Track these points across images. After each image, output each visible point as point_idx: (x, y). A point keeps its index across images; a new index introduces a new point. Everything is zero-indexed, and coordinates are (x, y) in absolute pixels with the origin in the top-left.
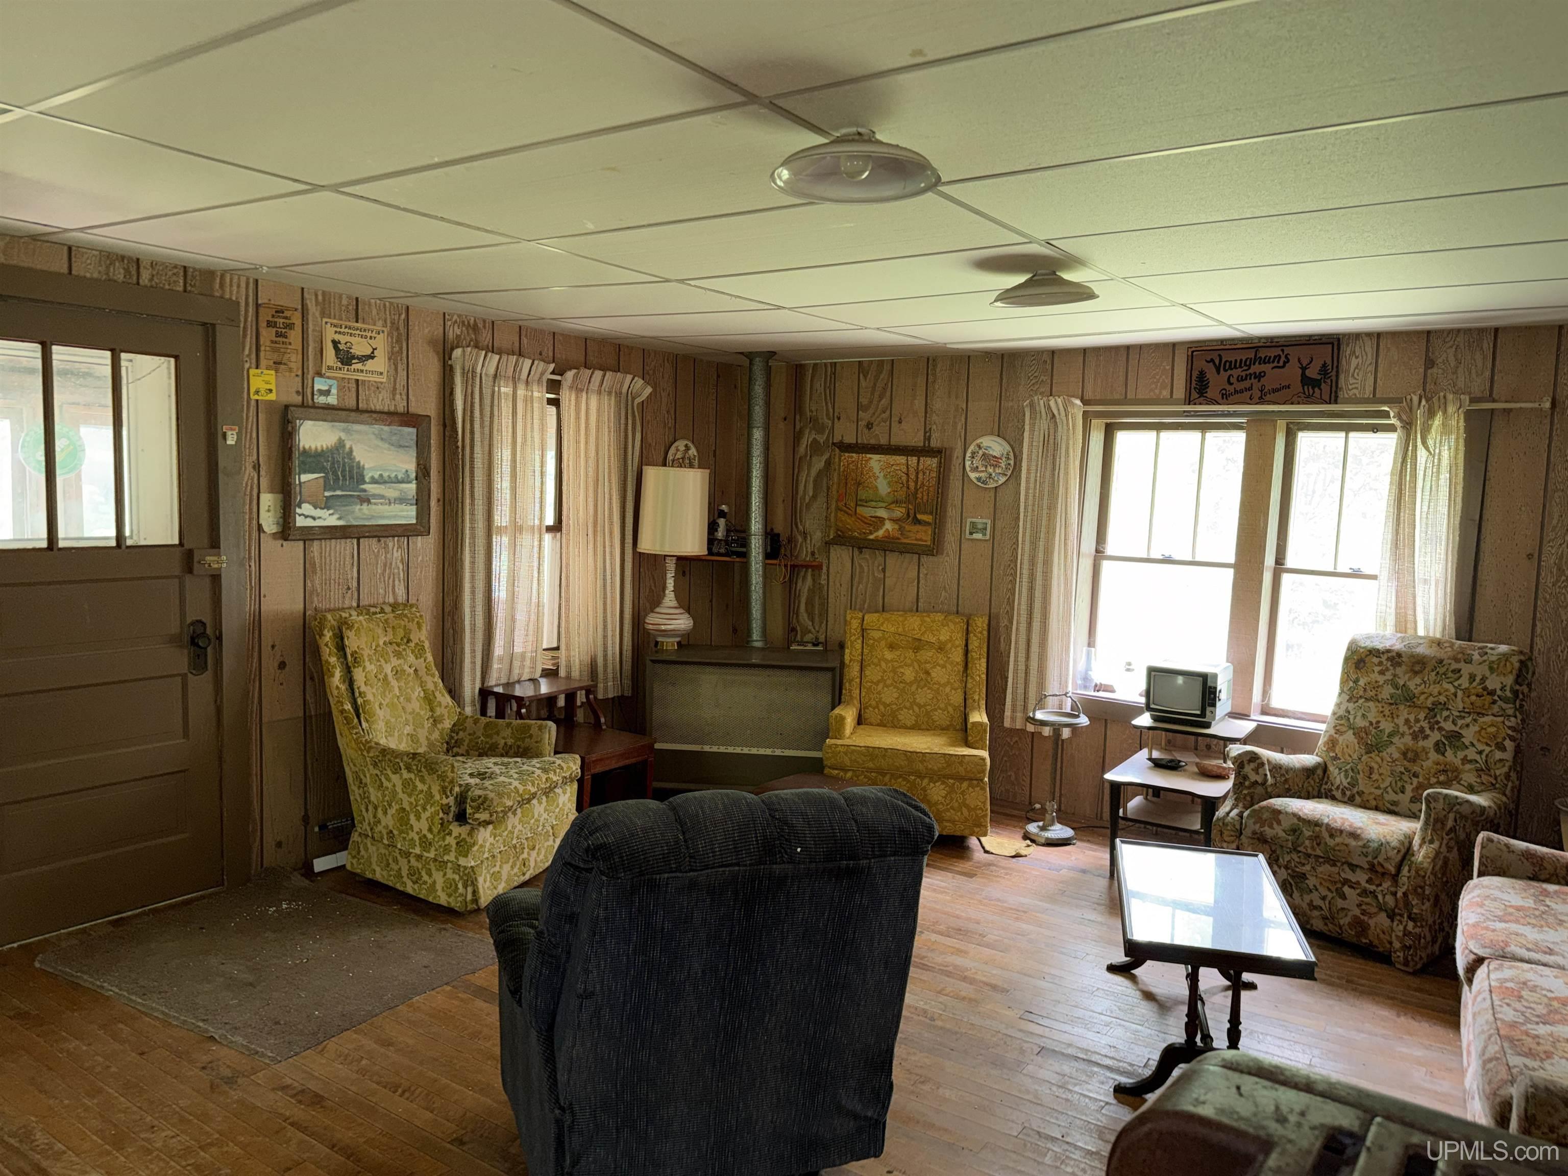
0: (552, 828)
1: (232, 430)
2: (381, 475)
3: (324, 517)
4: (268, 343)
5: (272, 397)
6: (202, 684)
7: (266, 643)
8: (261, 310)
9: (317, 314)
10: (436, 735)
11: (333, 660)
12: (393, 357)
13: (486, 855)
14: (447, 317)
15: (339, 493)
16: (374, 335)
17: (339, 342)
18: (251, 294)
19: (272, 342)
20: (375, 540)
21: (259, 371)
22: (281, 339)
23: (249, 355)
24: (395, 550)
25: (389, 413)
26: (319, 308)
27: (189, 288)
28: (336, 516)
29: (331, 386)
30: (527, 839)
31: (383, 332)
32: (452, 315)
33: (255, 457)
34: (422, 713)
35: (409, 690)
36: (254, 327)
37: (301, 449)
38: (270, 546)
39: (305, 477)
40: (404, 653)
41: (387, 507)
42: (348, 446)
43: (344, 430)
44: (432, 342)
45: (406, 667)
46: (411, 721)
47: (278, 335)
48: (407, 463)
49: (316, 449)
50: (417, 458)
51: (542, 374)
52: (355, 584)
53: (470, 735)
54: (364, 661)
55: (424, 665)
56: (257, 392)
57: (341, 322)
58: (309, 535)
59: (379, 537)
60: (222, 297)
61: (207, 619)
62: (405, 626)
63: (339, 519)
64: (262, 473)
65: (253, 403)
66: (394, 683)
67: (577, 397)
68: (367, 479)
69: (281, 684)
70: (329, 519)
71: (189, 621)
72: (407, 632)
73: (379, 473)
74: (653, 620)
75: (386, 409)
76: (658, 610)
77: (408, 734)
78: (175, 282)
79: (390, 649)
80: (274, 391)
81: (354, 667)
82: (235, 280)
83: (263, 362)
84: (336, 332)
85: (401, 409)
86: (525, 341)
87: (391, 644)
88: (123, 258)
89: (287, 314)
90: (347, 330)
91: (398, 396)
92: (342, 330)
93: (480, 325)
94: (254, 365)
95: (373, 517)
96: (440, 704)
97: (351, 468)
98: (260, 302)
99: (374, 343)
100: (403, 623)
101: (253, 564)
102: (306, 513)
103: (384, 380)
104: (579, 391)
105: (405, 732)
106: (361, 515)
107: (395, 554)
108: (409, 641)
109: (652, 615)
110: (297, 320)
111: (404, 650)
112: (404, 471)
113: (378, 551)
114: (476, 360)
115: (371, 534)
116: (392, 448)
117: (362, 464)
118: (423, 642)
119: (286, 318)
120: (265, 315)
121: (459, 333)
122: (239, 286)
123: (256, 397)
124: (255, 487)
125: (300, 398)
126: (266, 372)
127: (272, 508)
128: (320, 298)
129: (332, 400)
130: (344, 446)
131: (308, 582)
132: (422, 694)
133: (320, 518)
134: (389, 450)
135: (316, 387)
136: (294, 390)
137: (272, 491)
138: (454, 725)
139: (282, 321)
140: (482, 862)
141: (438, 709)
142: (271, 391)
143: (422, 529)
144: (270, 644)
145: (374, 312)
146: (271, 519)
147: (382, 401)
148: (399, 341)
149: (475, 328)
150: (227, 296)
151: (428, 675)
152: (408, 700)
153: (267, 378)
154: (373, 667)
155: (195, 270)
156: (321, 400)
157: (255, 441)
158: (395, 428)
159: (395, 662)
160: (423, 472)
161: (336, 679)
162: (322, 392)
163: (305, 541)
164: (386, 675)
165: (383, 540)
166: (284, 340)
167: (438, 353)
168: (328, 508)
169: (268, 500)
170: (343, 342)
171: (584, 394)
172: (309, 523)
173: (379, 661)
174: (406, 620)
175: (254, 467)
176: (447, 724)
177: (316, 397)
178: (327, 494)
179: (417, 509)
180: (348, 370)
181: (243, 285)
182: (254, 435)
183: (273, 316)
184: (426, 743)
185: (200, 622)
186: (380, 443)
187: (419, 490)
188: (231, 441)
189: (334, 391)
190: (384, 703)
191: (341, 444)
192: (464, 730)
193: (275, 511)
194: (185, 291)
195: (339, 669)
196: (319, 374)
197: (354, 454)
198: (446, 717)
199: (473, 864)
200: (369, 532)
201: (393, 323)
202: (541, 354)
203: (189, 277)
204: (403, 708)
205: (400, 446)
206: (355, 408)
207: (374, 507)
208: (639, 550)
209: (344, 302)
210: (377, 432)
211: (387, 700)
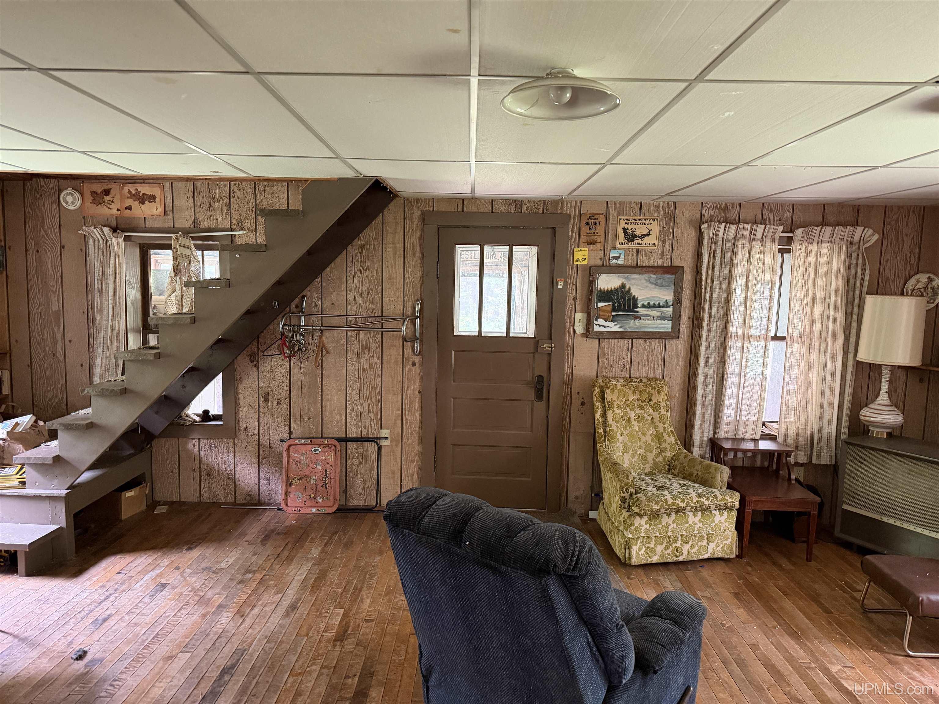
0: (707, 535)
1: (561, 280)
2: (649, 303)
3: (611, 326)
4: (585, 234)
5: (585, 262)
6: (540, 406)
7: (575, 391)
8: (582, 217)
9: (615, 215)
10: (660, 459)
11: (598, 404)
12: (662, 234)
13: (643, 535)
14: (704, 204)
15: (621, 313)
16: (651, 222)
17: (628, 229)
18: (577, 209)
19: (587, 233)
20: (643, 341)
21: (579, 249)
22: (592, 231)
23: (574, 241)
24: (657, 346)
25: (658, 267)
26: (616, 211)
27: (545, 211)
28: (618, 326)
29: (620, 254)
30: (681, 535)
31: (657, 219)
32: (707, 203)
33: (574, 294)
34: (652, 444)
35: (645, 429)
36: (578, 227)
37: (599, 289)
38: (579, 340)
39: (600, 305)
40: (645, 407)
41: (651, 322)
42: (627, 287)
43: (625, 278)
44: (692, 222)
45: (645, 415)
46: (644, 447)
47: (591, 229)
48: (668, 296)
49: (608, 289)
50: (674, 292)
51: (774, 234)
52: (628, 365)
53: (680, 463)
54: (613, 408)
55: (658, 416)
56: (577, 260)
57: (630, 217)
58: (600, 336)
59: (646, 339)
60: (562, 213)
61: (545, 375)
62: (649, 391)
63: (620, 327)
64: (578, 302)
65: (575, 266)
66: (636, 424)
67: (807, 248)
68: (639, 305)
69: (582, 413)
70: (614, 327)
71: (536, 375)
72: (650, 395)
73: (647, 302)
74: (866, 414)
75: (656, 265)
76: (871, 406)
77: (640, 454)
78: (538, 209)
79: (636, 404)
80: (587, 259)
81: (608, 410)
82: (569, 203)
83: (582, 244)
84: (626, 223)
85: (666, 264)
86: (767, 212)
87: (638, 400)
88: (515, 201)
89: (596, 217)
90: (633, 221)
91: (665, 257)
92: (630, 222)
93: (730, 207)
94: (576, 247)
95: (642, 327)
96: (665, 441)
97: (629, 299)
98: (582, 212)
99: (650, 227)
100: (648, 389)
101: (570, 349)
102: (600, 324)
103: (656, 248)
104: (809, 242)
105: (638, 453)
106: (633, 325)
107: (656, 349)
108: (650, 400)
109: (865, 409)
110: (602, 219)
111: (646, 405)
112: (664, 300)
113: (645, 347)
114: (718, 229)
115: (638, 337)
116: (657, 287)
117: (636, 297)
118: (660, 402)
119: (596, 219)
120: (584, 219)
121: (712, 214)
122: (571, 206)
123: (577, 263)
124: (573, 309)
125: (602, 261)
126: (582, 249)
127: (581, 321)
128: (618, 205)
129: (621, 262)
130: (625, 287)
131: (600, 361)
132: (655, 433)
133: (608, 327)
134: (655, 288)
135: (612, 255)
136: (599, 257)
137: (582, 312)
138: (674, 456)
139: (593, 221)
140: (638, 538)
141: (664, 443)
142: (585, 259)
143: (674, 335)
144: (577, 391)
145: (652, 208)
146: (580, 327)
147: (653, 260)
148: (668, 224)
149: (726, 209)
150: (564, 212)
151: (660, 422)
152: (644, 434)
153: (583, 252)
154: (620, 411)
155: (549, 201)
156: (614, 262)
157: (575, 286)
158: (659, 276)
159: (638, 411)
160: (678, 301)
161: (598, 415)
162: (614, 258)
163: (599, 339)
164: (630, 418)
165: (648, 341)
166: (594, 231)
167: (695, 228)
168: (613, 321)
169: (580, 317)
170: (630, 228)
171: (815, 245)
172: (602, 329)
173: (625, 409)
174: (651, 388)
175: (573, 299)
176: (669, 454)
177: (611, 260)
178: (613, 314)
179: (672, 323)
180: (631, 244)
181: (574, 205)
182: (575, 283)
183: (588, 219)
184: (652, 462)
185: (540, 375)
186: (649, 285)
187: (674, 311)
188: (560, 286)
189: (622, 256)
190: (625, 433)
191: (623, 285)
192: (678, 460)
193: (583, 322)
194: (543, 213)
195: (600, 410)
196: (614, 248)
197: (632, 291)
198: (668, 449)
199: (631, 536)
200: (638, 335)
201: (664, 214)
202: (780, 220)
203: (545, 206)
204: (639, 438)
205: (663, 286)
206: (635, 265)
207: (643, 321)
208: (857, 359)
209: (633, 205)
210: (647, 278)
211: (628, 432)
